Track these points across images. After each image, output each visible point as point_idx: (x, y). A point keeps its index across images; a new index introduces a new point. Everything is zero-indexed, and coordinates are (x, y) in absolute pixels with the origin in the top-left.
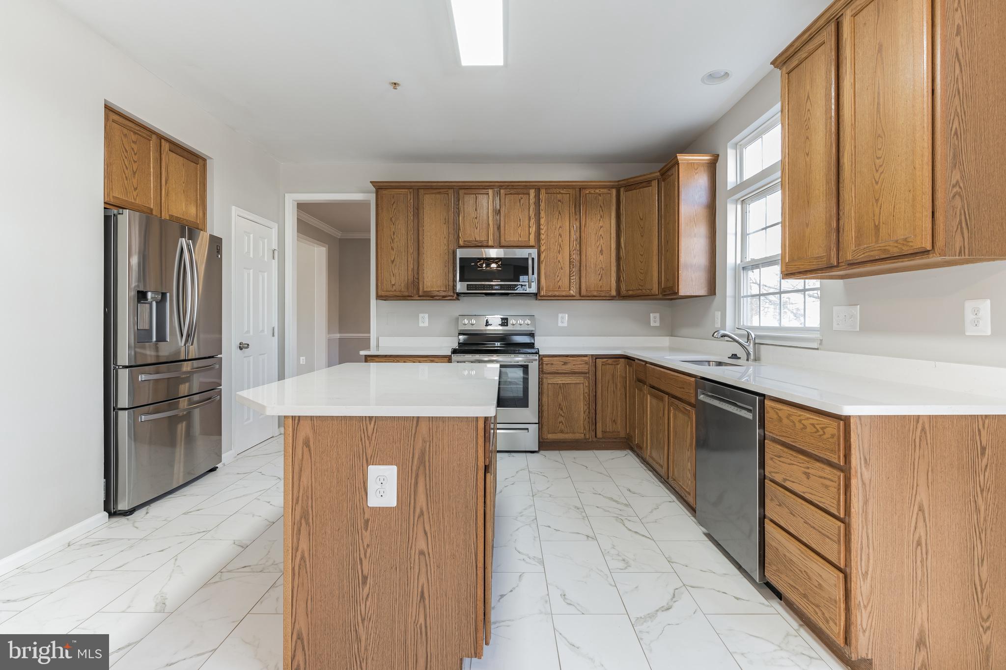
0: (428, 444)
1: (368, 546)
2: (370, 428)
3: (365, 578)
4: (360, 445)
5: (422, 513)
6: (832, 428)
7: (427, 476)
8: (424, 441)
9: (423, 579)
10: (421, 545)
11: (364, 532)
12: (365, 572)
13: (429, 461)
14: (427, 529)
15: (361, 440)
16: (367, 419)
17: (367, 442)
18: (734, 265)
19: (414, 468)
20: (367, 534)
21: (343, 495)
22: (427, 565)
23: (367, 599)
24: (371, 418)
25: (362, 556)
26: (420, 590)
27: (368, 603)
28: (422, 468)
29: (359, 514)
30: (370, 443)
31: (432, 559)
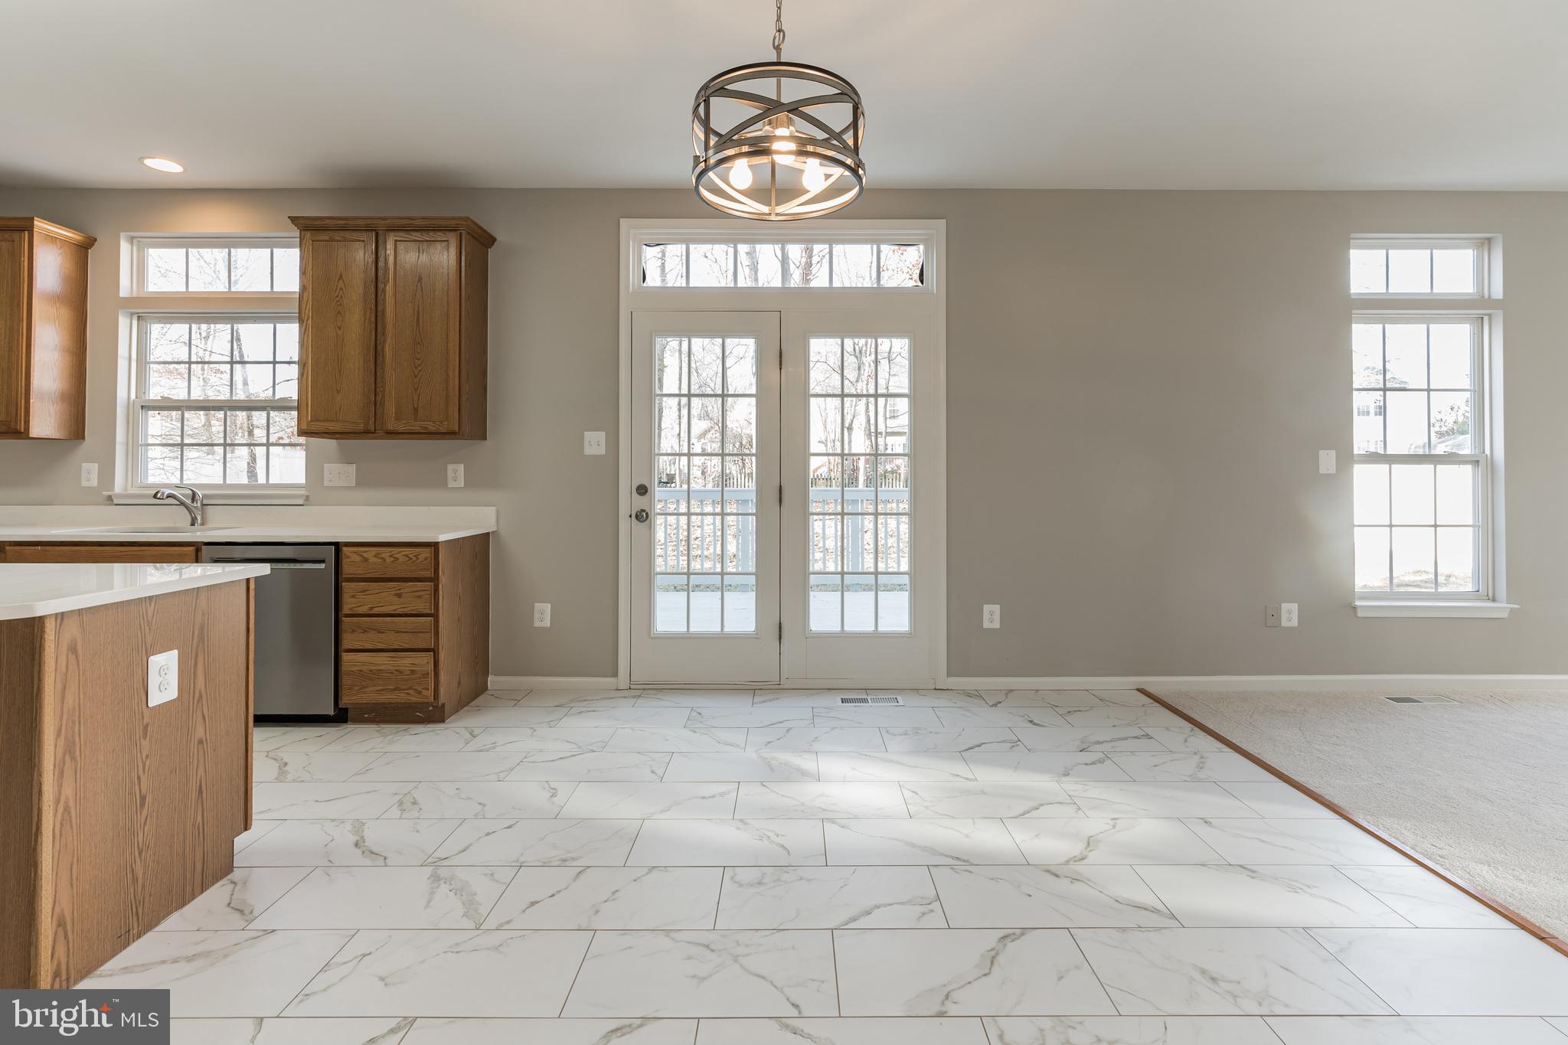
0: (207, 616)
1: (147, 756)
2: (150, 610)
3: (143, 798)
4: (139, 635)
5: (201, 697)
6: (426, 553)
7: (206, 652)
8: (203, 615)
9: (201, 771)
10: (200, 733)
11: (142, 740)
12: (144, 792)
13: (208, 636)
14: (205, 712)
15: (141, 628)
16: (147, 600)
17: (147, 628)
18: (126, 400)
19: (194, 646)
20: (145, 743)
21: (119, 704)
22: (204, 754)
23: (145, 824)
24: (151, 598)
25: (141, 772)
26: (198, 785)
27: (146, 828)
28: (201, 645)
29: (137, 720)
30: (150, 629)
31: (209, 745)
